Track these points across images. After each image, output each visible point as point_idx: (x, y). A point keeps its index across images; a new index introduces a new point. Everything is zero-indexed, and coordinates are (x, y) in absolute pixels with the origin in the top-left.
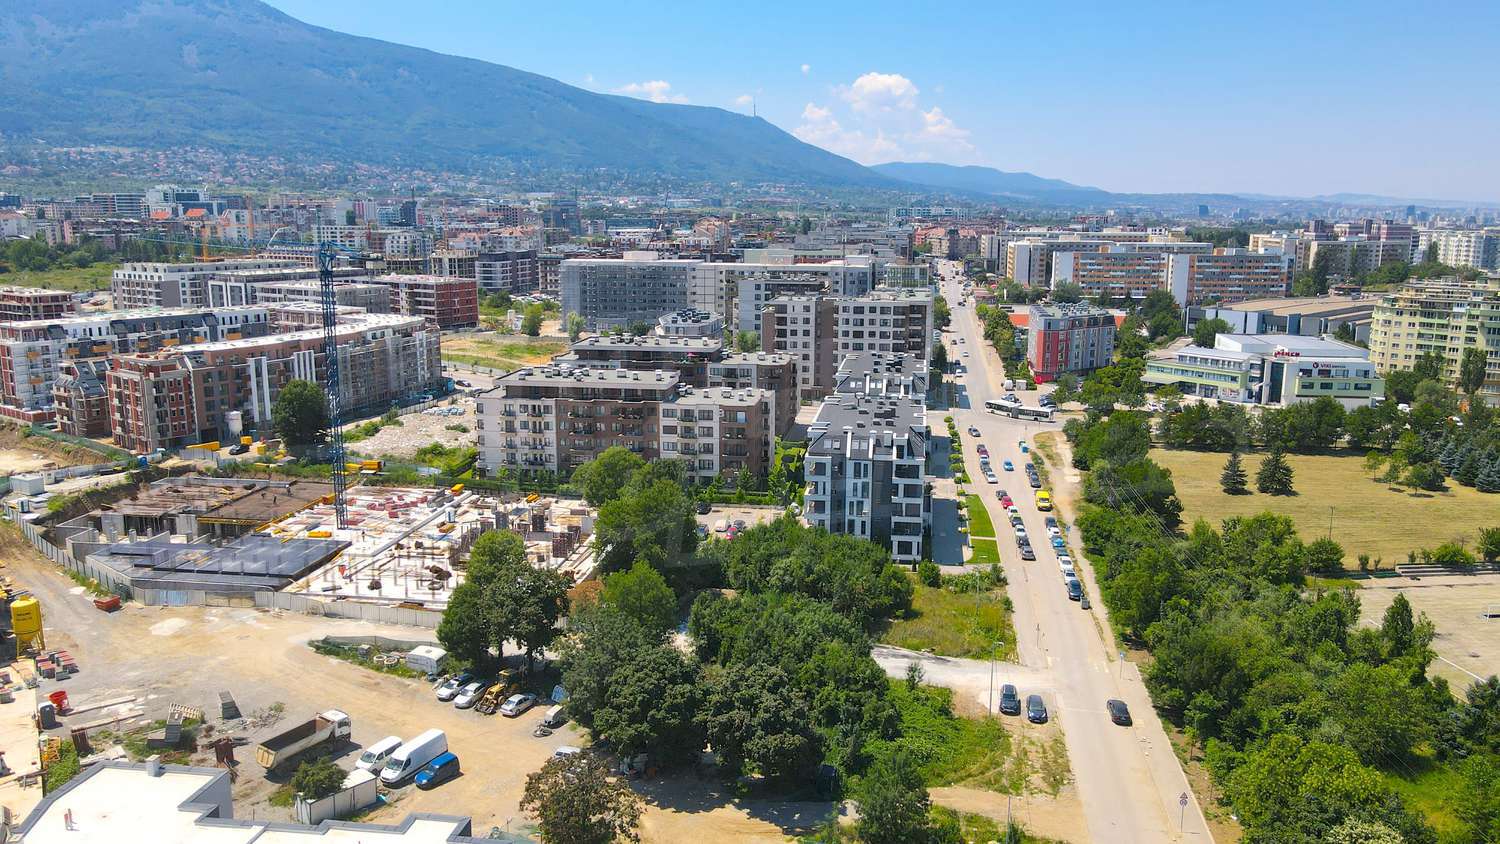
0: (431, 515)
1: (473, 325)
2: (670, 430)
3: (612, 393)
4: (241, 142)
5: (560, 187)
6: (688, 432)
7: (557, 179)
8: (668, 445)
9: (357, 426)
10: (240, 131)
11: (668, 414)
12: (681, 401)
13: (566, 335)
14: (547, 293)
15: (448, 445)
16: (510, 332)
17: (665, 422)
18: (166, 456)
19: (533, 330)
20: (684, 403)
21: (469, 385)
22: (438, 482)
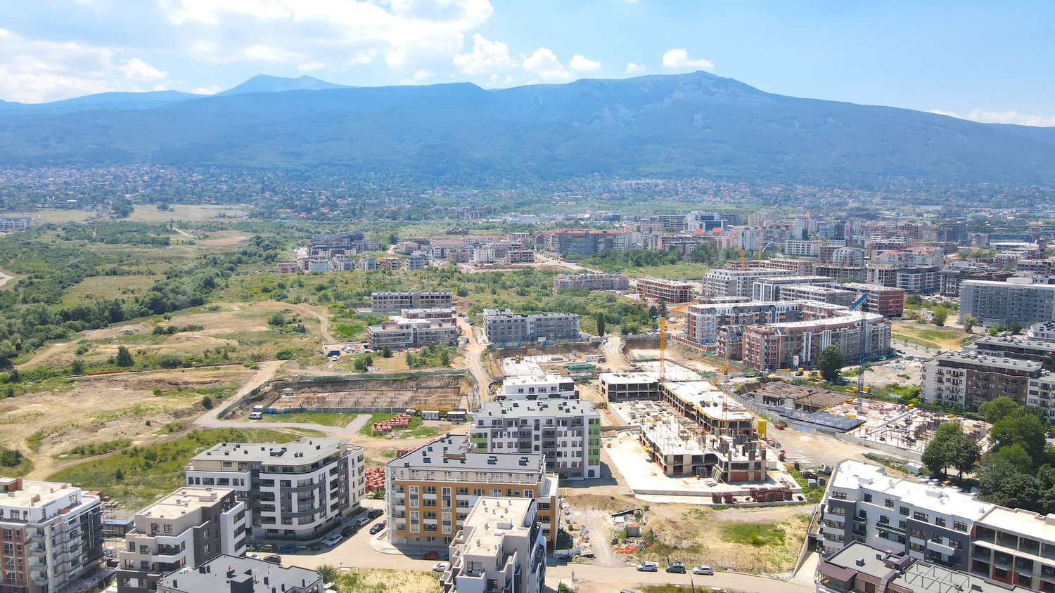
0: (899, 416)
1: (900, 316)
2: (1032, 393)
3: (1001, 370)
4: (723, 173)
5: (947, 200)
6: (1045, 395)
7: (946, 193)
8: (1031, 400)
9: (851, 369)
10: (723, 166)
11: (1032, 384)
12: (1041, 378)
13: (962, 327)
14: (946, 295)
15: (902, 385)
16: (924, 322)
17: (1030, 388)
18: (769, 373)
19: (939, 322)
20: (1043, 380)
21: (904, 353)
22: (900, 402)
